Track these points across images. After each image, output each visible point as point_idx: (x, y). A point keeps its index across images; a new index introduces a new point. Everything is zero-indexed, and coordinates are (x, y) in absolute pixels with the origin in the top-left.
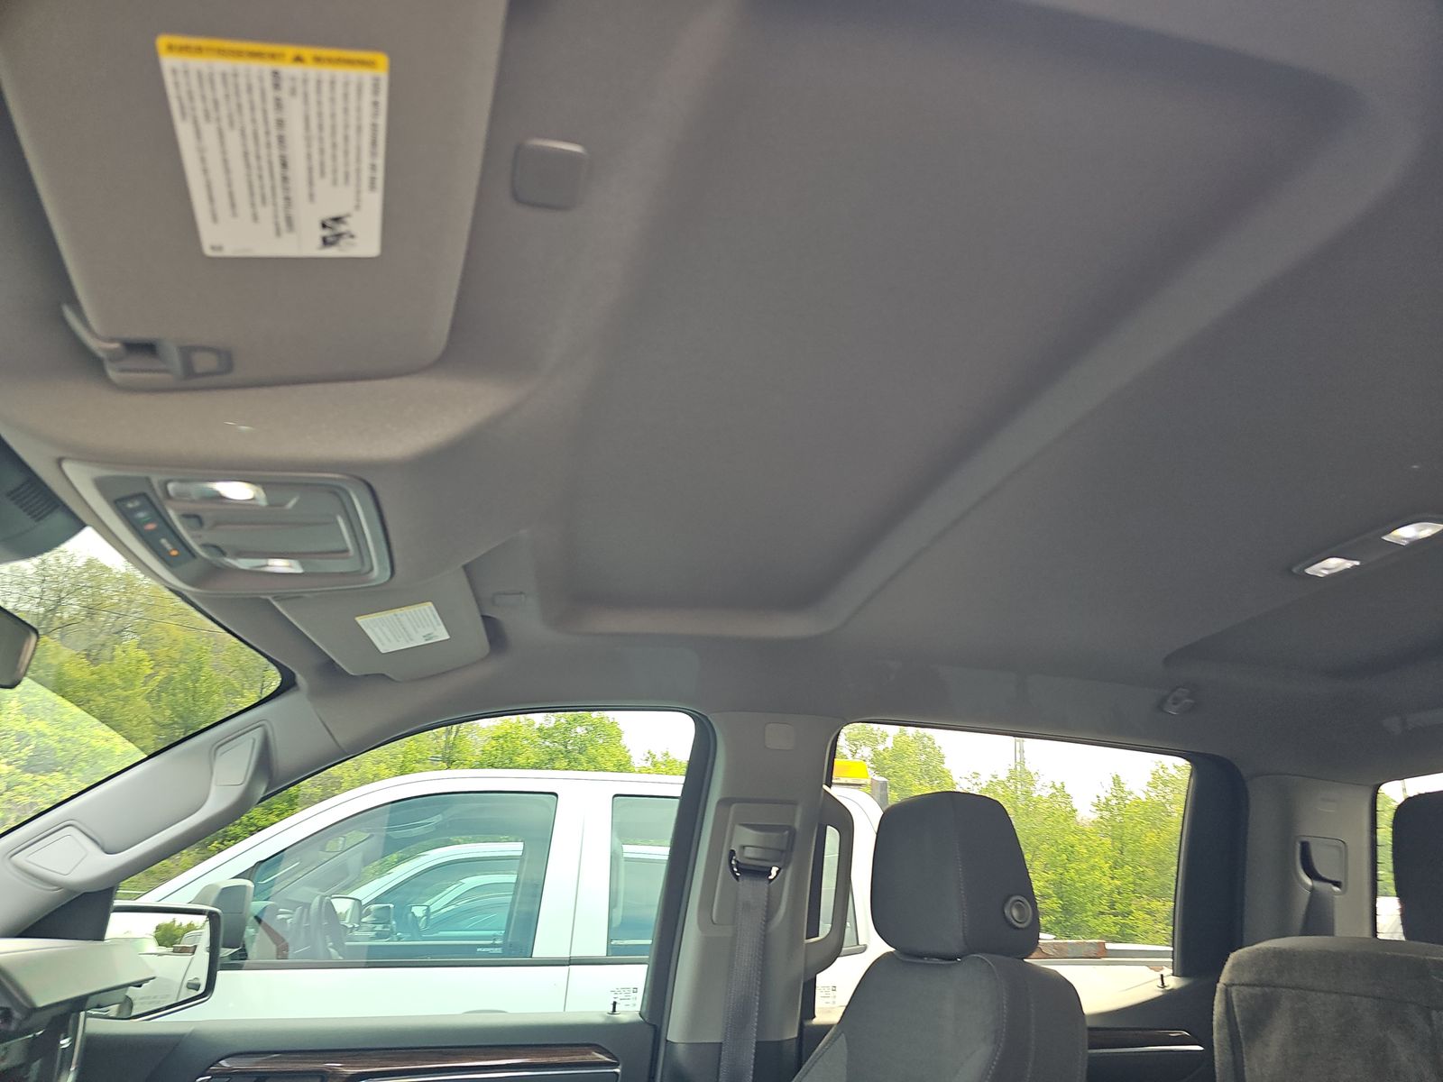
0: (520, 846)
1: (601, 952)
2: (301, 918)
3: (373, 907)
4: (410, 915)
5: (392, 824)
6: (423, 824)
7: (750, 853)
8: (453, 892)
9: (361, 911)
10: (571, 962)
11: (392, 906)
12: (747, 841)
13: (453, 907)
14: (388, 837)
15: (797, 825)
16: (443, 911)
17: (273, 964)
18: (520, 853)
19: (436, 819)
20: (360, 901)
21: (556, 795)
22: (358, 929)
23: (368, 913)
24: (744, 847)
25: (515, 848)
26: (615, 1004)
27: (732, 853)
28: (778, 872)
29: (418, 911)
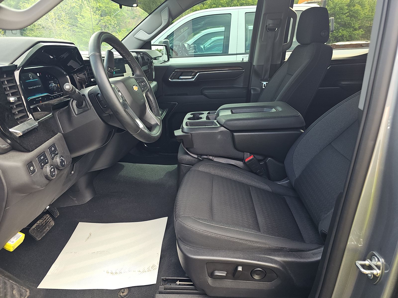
0: (224, 28)
1: (244, 52)
2: (178, 48)
3: (192, 46)
4: (200, 47)
5: (193, 24)
6: (199, 24)
7: (271, 25)
8: (209, 42)
9: (189, 47)
10: (237, 54)
11: (196, 45)
12: (270, 22)
13: (210, 45)
14: (193, 28)
15: (282, 18)
16: (208, 47)
17: (176, 57)
18: (224, 30)
19: (203, 23)
20: (189, 44)
21: (231, 14)
22: (190, 51)
23: (191, 47)
24: (269, 24)
25: (222, 29)
26: (243, 59)
27: (267, 26)
28: (277, 29)
29: (202, 47)
